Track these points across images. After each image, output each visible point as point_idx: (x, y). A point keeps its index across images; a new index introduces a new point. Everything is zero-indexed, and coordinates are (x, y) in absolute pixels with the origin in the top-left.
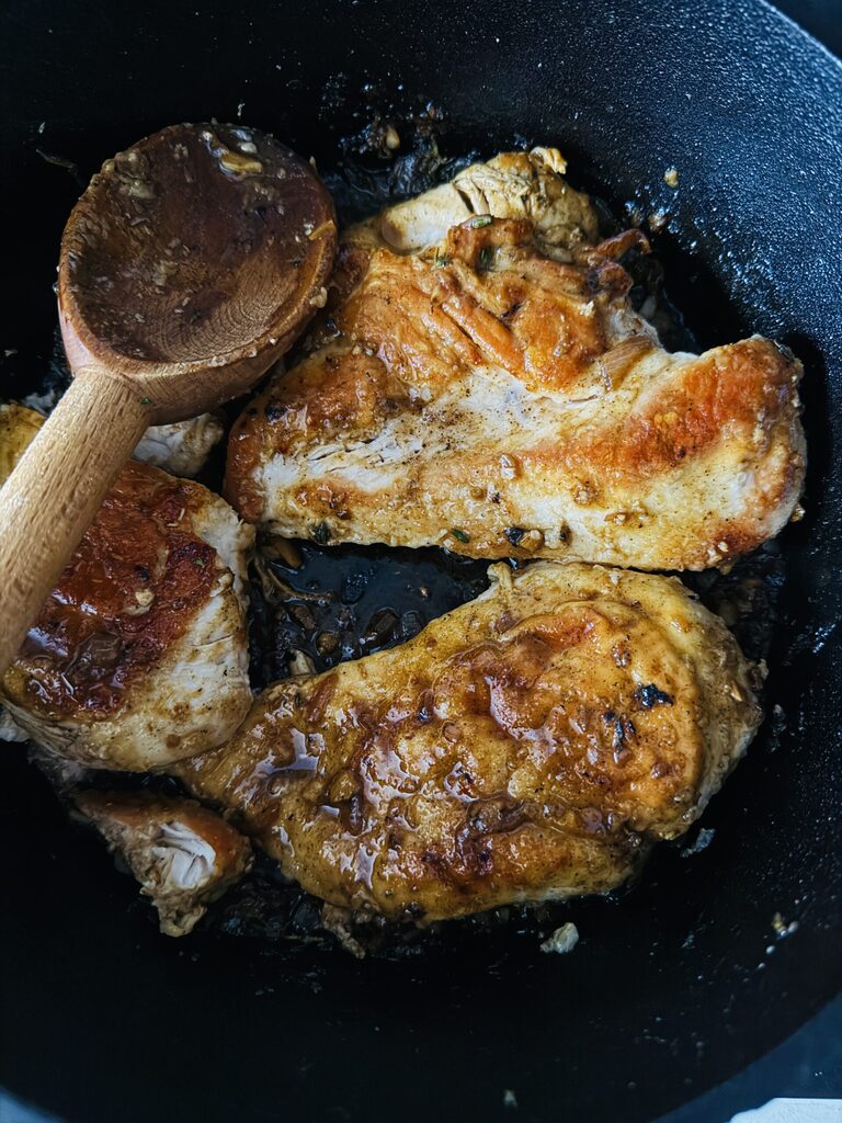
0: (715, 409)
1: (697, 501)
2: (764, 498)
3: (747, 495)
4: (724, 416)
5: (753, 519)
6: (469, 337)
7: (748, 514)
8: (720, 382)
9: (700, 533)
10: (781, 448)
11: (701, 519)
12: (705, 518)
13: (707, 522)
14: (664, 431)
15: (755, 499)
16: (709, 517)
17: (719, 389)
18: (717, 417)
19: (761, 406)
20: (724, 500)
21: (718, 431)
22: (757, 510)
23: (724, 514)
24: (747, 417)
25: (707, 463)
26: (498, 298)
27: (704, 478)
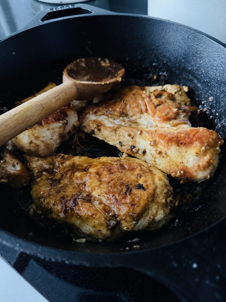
0: (195, 138)
1: (180, 158)
2: (199, 166)
3: (195, 163)
4: (196, 140)
5: (194, 170)
6: (146, 106)
7: (193, 168)
8: (199, 133)
9: (178, 166)
10: (209, 156)
11: (179, 163)
12: (181, 163)
13: (181, 164)
14: (179, 137)
15: (196, 165)
16: (182, 163)
17: (198, 134)
18: (194, 140)
19: (207, 142)
20: (188, 161)
21: (193, 143)
22: (196, 168)
23: (186, 165)
24: (202, 143)
25: (187, 150)
26: (157, 102)
27: (185, 153)
